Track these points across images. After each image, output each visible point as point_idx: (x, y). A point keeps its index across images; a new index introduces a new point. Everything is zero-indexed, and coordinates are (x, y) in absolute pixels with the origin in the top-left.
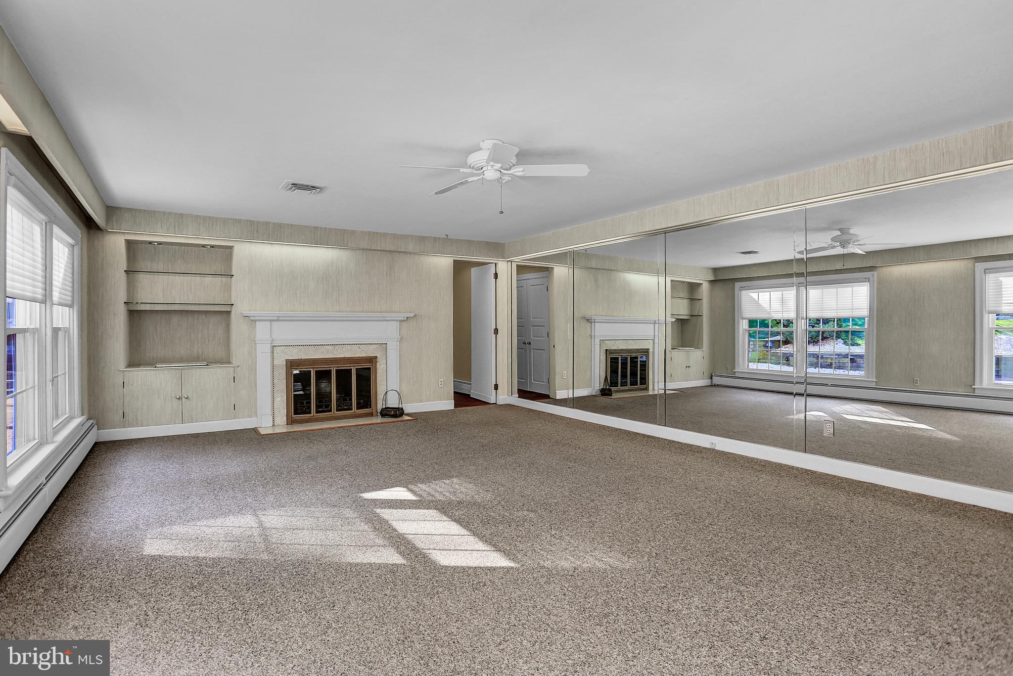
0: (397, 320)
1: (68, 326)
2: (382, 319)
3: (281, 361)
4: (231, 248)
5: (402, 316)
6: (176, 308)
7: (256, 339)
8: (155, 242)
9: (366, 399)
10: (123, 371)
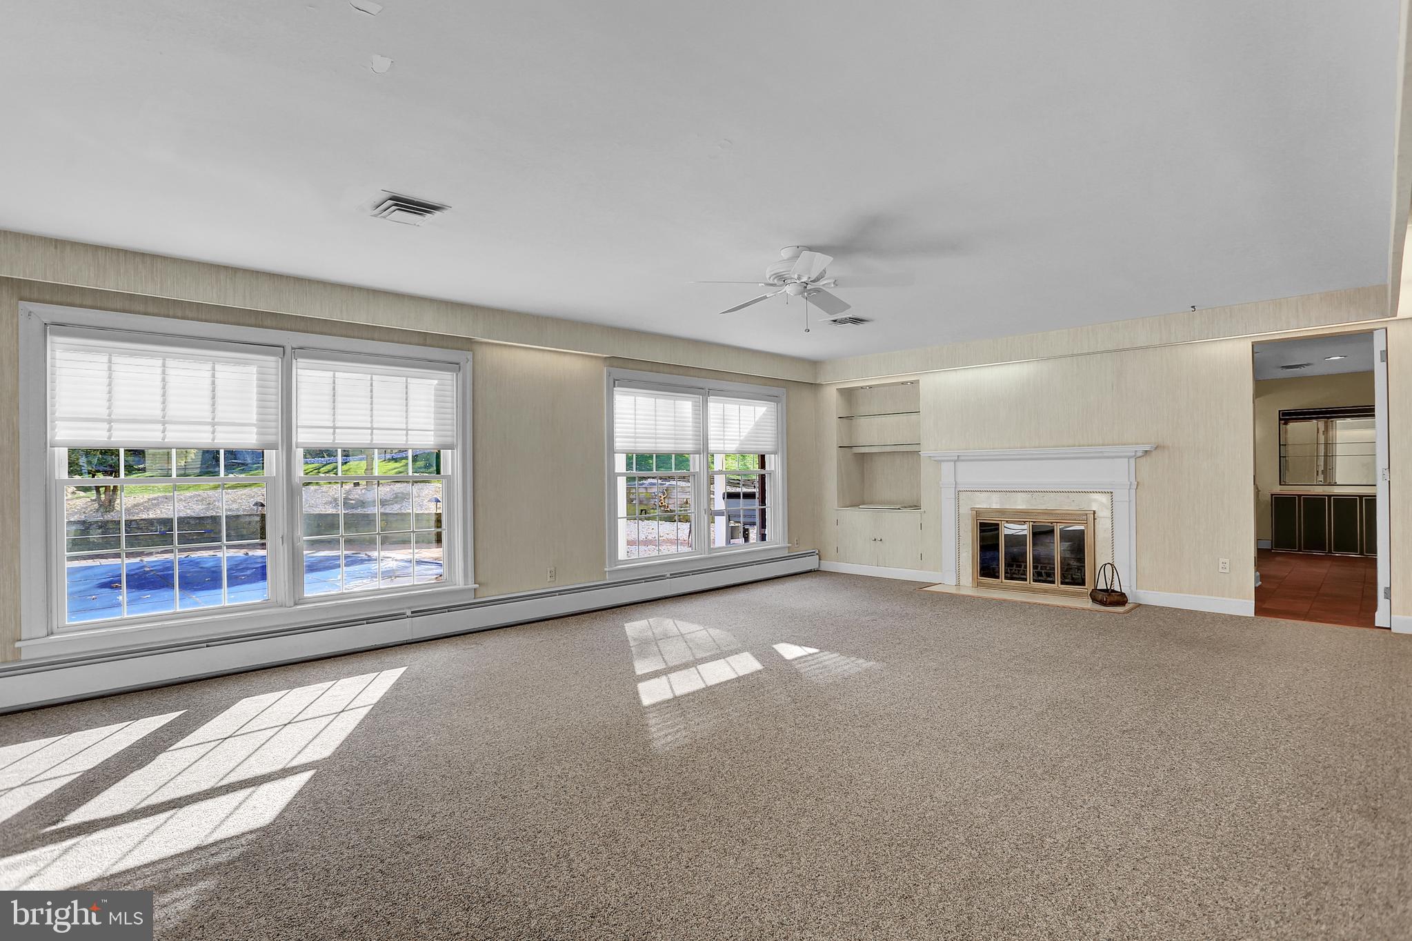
0: (1125, 457)
1: (774, 469)
2: (1100, 455)
3: (965, 510)
4: (918, 381)
5: (1130, 450)
6: (888, 449)
7: (940, 483)
8: (867, 386)
9: (1074, 574)
10: (837, 510)
